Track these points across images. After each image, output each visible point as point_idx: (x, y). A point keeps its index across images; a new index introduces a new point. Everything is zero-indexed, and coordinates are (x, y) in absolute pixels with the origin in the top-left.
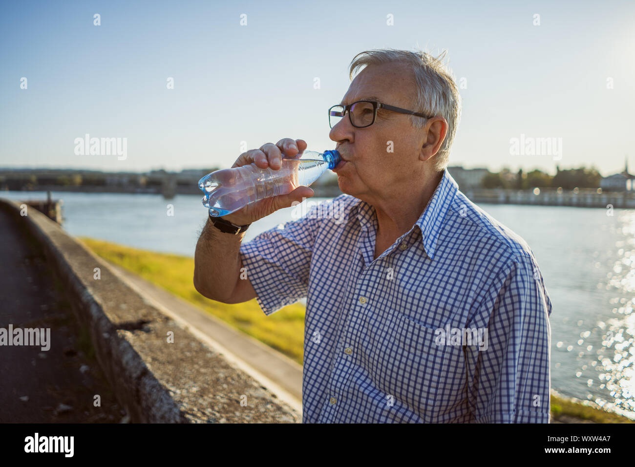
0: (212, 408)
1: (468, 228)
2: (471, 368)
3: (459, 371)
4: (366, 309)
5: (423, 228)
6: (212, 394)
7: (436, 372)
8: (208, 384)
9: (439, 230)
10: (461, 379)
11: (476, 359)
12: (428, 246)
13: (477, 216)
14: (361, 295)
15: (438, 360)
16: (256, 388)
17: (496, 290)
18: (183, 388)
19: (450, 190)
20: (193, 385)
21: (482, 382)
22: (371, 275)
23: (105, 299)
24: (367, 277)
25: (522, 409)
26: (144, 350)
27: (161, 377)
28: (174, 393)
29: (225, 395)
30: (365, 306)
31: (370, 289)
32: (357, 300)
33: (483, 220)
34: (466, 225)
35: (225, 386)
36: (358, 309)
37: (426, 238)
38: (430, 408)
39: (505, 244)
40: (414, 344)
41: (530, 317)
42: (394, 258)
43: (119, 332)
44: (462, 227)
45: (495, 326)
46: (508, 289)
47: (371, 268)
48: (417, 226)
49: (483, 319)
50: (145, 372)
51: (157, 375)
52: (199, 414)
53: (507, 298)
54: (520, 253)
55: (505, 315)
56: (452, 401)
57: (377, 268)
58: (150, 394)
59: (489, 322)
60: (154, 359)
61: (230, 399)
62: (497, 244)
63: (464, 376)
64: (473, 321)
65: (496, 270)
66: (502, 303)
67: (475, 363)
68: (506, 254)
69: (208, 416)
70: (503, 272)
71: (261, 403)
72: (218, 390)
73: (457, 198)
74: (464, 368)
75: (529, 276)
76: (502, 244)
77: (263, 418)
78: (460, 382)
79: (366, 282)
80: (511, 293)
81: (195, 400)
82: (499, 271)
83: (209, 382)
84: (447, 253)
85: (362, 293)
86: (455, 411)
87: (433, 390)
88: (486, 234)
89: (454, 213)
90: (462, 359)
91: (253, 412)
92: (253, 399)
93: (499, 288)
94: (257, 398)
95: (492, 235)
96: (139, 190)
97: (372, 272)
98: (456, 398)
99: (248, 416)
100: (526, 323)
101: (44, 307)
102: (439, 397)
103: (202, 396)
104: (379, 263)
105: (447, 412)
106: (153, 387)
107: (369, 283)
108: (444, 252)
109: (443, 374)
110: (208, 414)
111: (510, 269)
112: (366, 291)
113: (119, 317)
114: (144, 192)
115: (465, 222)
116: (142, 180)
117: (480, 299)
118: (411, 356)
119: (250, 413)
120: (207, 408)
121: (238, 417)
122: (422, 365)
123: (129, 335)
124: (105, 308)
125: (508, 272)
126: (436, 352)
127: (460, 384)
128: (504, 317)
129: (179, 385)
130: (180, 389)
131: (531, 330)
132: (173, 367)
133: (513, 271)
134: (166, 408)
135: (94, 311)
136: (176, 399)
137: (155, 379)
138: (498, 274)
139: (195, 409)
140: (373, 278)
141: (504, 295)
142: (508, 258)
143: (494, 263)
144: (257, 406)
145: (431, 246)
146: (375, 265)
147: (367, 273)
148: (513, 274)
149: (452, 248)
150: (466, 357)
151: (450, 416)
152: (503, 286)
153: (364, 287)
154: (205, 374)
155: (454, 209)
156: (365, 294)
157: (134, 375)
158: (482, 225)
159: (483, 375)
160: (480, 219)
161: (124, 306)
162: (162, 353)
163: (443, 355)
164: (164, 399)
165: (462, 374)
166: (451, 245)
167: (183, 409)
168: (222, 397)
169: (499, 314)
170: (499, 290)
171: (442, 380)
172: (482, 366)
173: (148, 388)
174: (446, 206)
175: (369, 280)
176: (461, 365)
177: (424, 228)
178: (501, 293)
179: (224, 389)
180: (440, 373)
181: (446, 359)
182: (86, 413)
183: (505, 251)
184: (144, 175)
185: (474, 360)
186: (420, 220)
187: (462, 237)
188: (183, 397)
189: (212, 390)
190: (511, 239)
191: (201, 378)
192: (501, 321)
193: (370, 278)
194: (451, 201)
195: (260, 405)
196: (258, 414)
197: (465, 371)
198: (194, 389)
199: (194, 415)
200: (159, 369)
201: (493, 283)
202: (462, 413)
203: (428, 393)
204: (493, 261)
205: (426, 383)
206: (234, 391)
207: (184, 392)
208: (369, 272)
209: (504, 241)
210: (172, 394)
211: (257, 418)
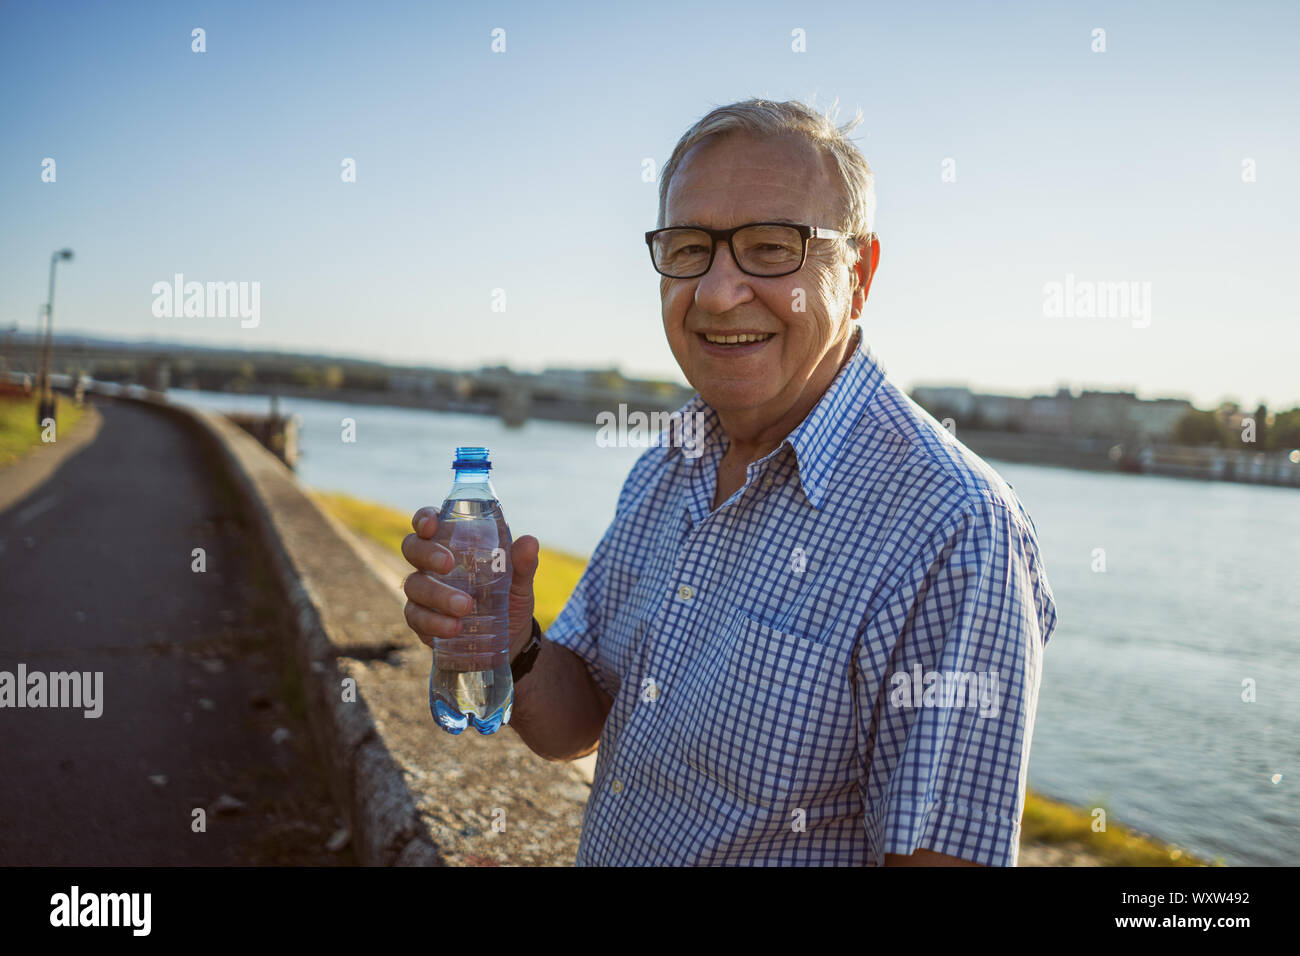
0: (478, 810)
1: (894, 449)
2: (864, 717)
3: (842, 721)
4: (692, 609)
5: (799, 448)
6: (485, 785)
7: (797, 723)
8: (482, 768)
9: (837, 452)
10: (845, 738)
11: (874, 699)
12: (811, 484)
13: (913, 425)
14: (684, 582)
15: (803, 698)
16: (573, 783)
17: (923, 565)
18: (433, 770)
19: (869, 375)
20: (454, 766)
21: (881, 745)
22: (704, 543)
23: (331, 600)
24: (697, 547)
25: (955, 801)
26: (378, 697)
27: (395, 745)
28: (413, 776)
29: (510, 789)
30: (690, 603)
31: (700, 571)
32: (675, 591)
33: (923, 434)
34: (892, 443)
35: (514, 774)
36: (675, 608)
37: (805, 466)
38: (782, 795)
39: (954, 479)
40: (756, 667)
41: (986, 619)
42: (753, 510)
43: (341, 661)
44: (884, 447)
45: (915, 637)
46: (945, 564)
47: (706, 529)
48: (788, 444)
49: (892, 619)
50: (371, 736)
51: (390, 742)
52: (449, 819)
53: (943, 581)
54: (981, 496)
55: (936, 614)
56: (827, 782)
57: (716, 529)
58: (370, 776)
59: (904, 627)
60: (394, 714)
61: (517, 798)
62: (939, 479)
63: (852, 733)
64: (873, 623)
65: (930, 528)
66: (932, 592)
67: (871, 707)
68: (953, 499)
69: (465, 822)
70: (942, 532)
71: (573, 811)
72: (499, 780)
73: (882, 392)
74: (850, 716)
75: (996, 541)
76: (948, 478)
77: (569, 836)
78: (844, 744)
79: (693, 557)
80: (949, 572)
81: (450, 792)
82: (935, 530)
83: (486, 764)
84: (850, 497)
85: (686, 577)
86: (835, 805)
87: (789, 760)
88: (923, 458)
89: (871, 421)
90: (846, 698)
91: (554, 824)
92: (562, 801)
93: (929, 561)
94: (568, 801)
95: (934, 461)
96: (452, 405)
97: (706, 538)
98: (835, 777)
99: (541, 830)
100: (976, 630)
101: (227, 615)
102: (800, 774)
103: (464, 787)
104: (720, 519)
105: (818, 802)
106: (379, 763)
107: (699, 558)
108: (844, 495)
109: (811, 727)
110: (467, 820)
111: (956, 527)
112: (693, 574)
113: (349, 635)
114: (465, 410)
115: (889, 438)
116: (463, 386)
117: (893, 581)
118: (750, 692)
119: (548, 825)
120: (468, 808)
121: (522, 830)
122: (771, 708)
123: (359, 668)
124: (326, 616)
125: (950, 532)
126: (799, 682)
127: (842, 749)
128: (933, 617)
129: (426, 763)
130: (425, 771)
131: (986, 647)
132: (426, 730)
133: (961, 531)
134: (393, 800)
135: (305, 621)
136: (413, 788)
137: (384, 749)
138: (932, 536)
139: (445, 808)
140: (708, 550)
141: (936, 576)
142: (956, 506)
143: (927, 514)
144: (564, 816)
145: (817, 484)
146: (713, 523)
147: (696, 537)
148: (960, 536)
149: (861, 489)
150: (855, 694)
151: (822, 812)
152: (938, 559)
153: (689, 567)
154: (482, 749)
155: (872, 413)
156: (692, 579)
157: (351, 741)
158: (920, 441)
159: (885, 731)
160: (917, 431)
161: (363, 616)
162: (412, 704)
163: (813, 688)
164: (392, 785)
165: (848, 728)
166: (859, 482)
167: (421, 805)
168: (501, 793)
169: (925, 613)
170: (929, 566)
171: (808, 739)
172: (883, 714)
173: (368, 765)
174: (857, 407)
175: (701, 553)
176: (845, 710)
177: (802, 448)
178: (931, 573)
179: (511, 779)
180: (804, 725)
181: (817, 695)
182: (269, 816)
183: (952, 491)
184: (467, 375)
185: (869, 700)
186: (796, 432)
187: (881, 466)
188: (427, 785)
189: (487, 778)
190: (970, 472)
191: (472, 756)
192: (927, 626)
193: (703, 548)
194: (869, 398)
195: (570, 815)
196: (562, 829)
197: (853, 723)
198: (454, 774)
199: (439, 819)
200: (398, 732)
201: (920, 552)
202: (849, 809)
203: (780, 764)
204: (926, 510)
205: (777, 744)
206: (529, 783)
207: (433, 777)
208: (701, 537)
209: (954, 474)
210: (408, 778)
211: (558, 836)
